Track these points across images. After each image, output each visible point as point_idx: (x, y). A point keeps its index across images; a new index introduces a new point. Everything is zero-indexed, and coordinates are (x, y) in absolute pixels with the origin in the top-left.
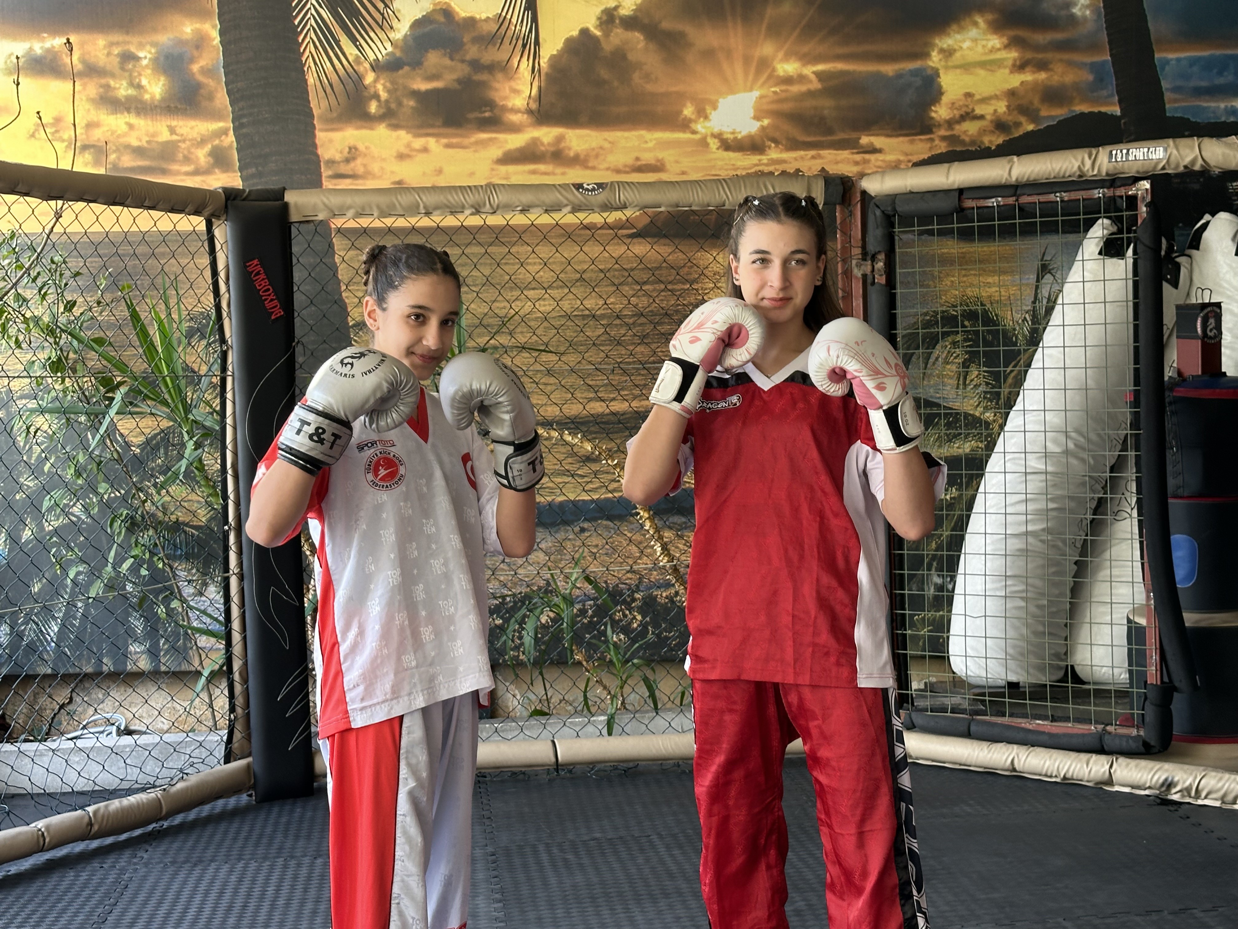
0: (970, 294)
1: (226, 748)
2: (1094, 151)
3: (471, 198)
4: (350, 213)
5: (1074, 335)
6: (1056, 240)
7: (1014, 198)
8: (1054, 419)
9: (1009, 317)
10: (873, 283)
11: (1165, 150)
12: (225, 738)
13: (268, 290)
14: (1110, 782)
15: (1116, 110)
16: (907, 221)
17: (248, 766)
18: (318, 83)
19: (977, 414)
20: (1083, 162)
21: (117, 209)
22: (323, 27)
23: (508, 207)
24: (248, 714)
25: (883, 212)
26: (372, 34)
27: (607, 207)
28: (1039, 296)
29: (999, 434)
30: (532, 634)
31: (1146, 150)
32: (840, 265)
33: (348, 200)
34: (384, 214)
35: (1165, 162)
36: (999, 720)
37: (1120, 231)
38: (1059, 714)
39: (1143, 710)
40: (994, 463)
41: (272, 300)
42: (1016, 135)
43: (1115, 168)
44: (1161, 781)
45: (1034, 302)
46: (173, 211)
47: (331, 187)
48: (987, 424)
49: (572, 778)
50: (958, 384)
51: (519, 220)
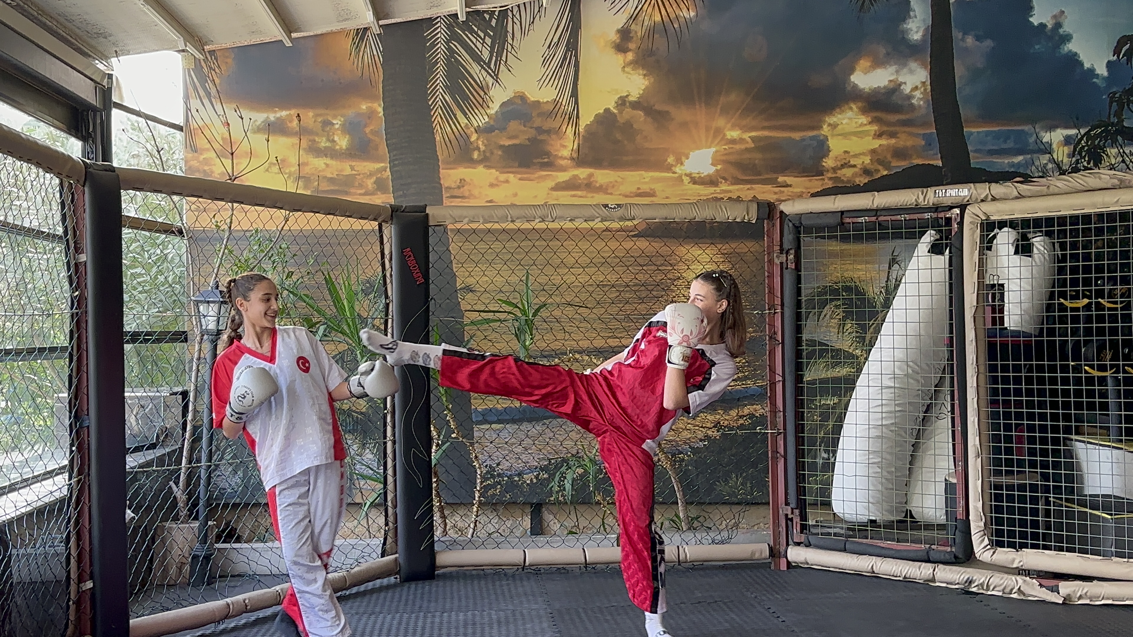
0: (846, 276)
1: (382, 548)
2: (925, 190)
3: (539, 212)
4: (466, 220)
5: (913, 303)
6: (900, 244)
7: (875, 218)
8: (900, 354)
9: (871, 290)
10: (787, 268)
11: (969, 190)
12: (382, 542)
13: (415, 266)
14: (933, 580)
15: (940, 163)
16: (809, 230)
17: (396, 558)
18: (442, 140)
19: (851, 351)
20: (918, 197)
21: (331, 217)
22: (446, 106)
23: (562, 218)
24: (396, 527)
25: (793, 224)
26: (476, 111)
27: (622, 219)
28: (890, 277)
29: (864, 363)
30: (570, 482)
31: (957, 190)
32: (766, 256)
33: (465, 213)
34: (486, 221)
35: (968, 197)
36: (864, 541)
37: (941, 239)
38: (901, 537)
39: (954, 535)
40: (862, 381)
41: (417, 273)
42: (877, 177)
43: (938, 201)
44: (965, 579)
45: (887, 282)
46: (361, 218)
47: (448, 204)
48: (857, 358)
49: (595, 573)
50: (838, 332)
51: (569, 225)
